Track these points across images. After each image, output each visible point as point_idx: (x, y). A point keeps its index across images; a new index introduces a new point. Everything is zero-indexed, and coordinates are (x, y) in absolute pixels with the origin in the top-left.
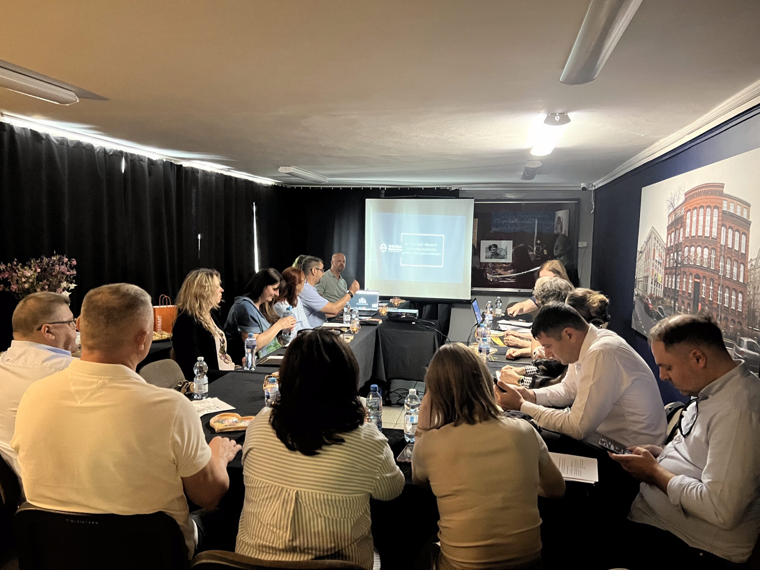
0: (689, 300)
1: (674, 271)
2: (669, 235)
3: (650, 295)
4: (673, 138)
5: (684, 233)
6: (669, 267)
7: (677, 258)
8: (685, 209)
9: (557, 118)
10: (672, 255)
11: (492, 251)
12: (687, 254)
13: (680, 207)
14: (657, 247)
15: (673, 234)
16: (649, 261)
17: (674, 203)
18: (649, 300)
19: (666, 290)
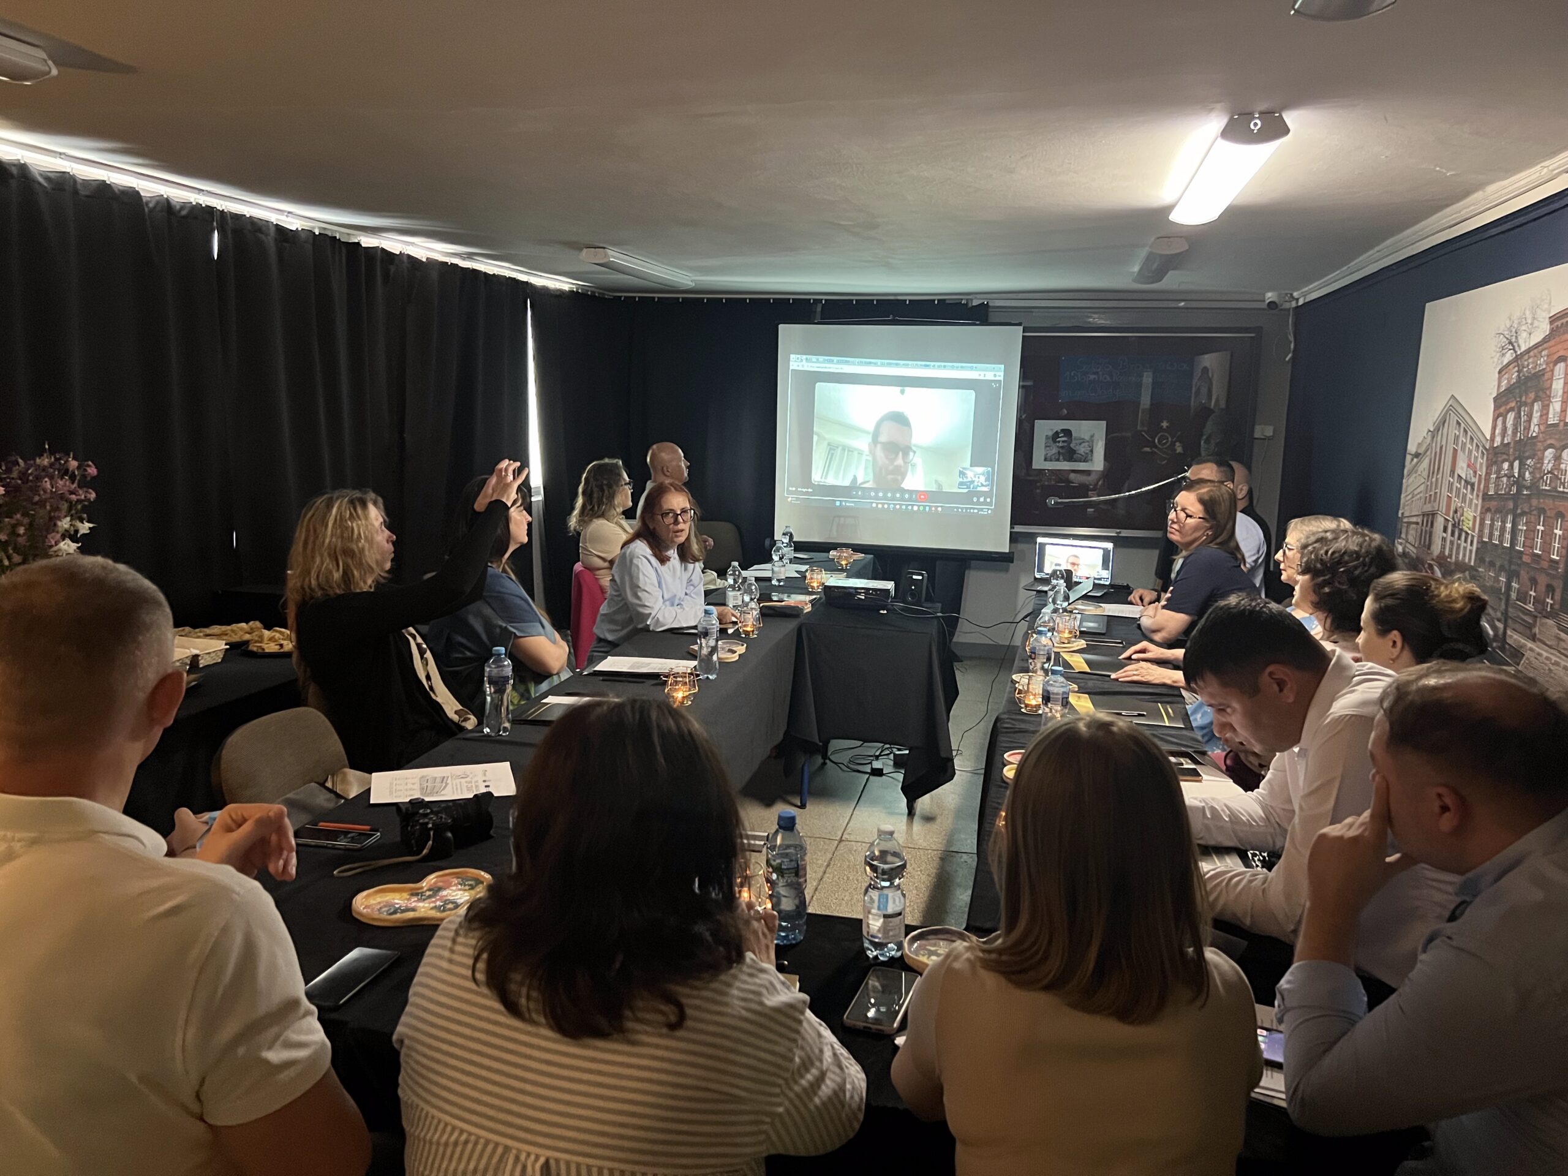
0: (1553, 577)
1: (1511, 505)
2: (1500, 419)
3: (1438, 557)
4: (1526, 180)
5: (1544, 414)
6: (1496, 493)
7: (1521, 474)
8: (1548, 356)
9: (1256, 125)
10: (1506, 465)
11: (1061, 444)
12: (1550, 465)
13: (1536, 351)
14: (1464, 445)
15: (1511, 417)
16: (1440, 476)
17: (1517, 341)
18: (1436, 568)
19: (1483, 547)
